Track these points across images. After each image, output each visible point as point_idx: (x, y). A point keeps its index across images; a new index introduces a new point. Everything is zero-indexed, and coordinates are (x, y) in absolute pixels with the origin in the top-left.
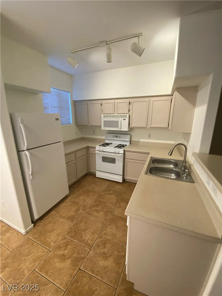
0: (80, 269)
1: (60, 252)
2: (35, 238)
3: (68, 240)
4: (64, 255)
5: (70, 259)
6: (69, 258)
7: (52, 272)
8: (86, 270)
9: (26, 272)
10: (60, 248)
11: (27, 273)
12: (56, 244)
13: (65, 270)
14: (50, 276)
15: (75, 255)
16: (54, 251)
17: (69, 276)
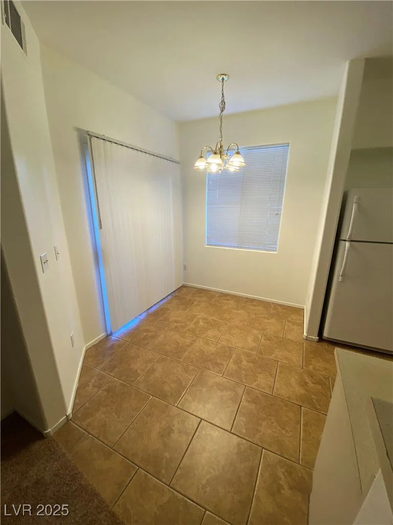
0: (301, 406)
1: (307, 378)
2: (306, 349)
3: (328, 383)
4: (306, 383)
5: (306, 392)
6: (306, 390)
7: (284, 376)
8: (304, 415)
9: (273, 355)
10: (312, 377)
11: (272, 357)
12: (313, 371)
13: (292, 390)
14: (280, 377)
15: (313, 396)
16: (304, 372)
17: (288, 395)
